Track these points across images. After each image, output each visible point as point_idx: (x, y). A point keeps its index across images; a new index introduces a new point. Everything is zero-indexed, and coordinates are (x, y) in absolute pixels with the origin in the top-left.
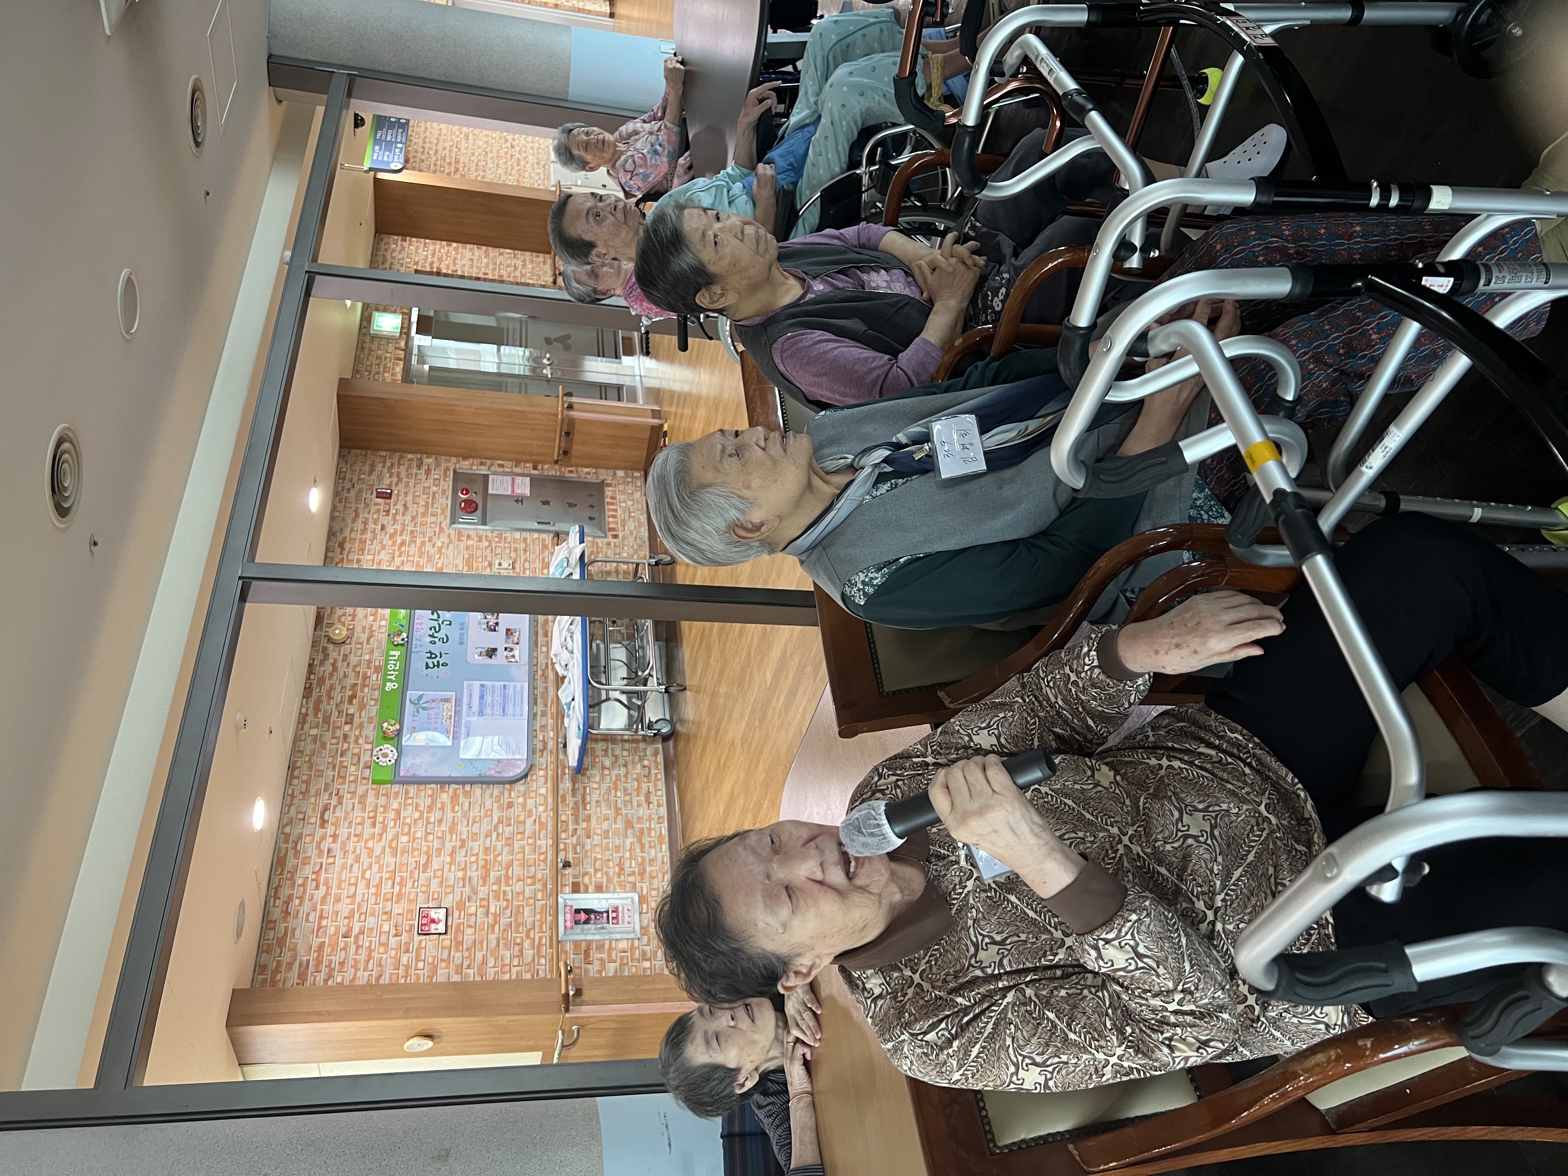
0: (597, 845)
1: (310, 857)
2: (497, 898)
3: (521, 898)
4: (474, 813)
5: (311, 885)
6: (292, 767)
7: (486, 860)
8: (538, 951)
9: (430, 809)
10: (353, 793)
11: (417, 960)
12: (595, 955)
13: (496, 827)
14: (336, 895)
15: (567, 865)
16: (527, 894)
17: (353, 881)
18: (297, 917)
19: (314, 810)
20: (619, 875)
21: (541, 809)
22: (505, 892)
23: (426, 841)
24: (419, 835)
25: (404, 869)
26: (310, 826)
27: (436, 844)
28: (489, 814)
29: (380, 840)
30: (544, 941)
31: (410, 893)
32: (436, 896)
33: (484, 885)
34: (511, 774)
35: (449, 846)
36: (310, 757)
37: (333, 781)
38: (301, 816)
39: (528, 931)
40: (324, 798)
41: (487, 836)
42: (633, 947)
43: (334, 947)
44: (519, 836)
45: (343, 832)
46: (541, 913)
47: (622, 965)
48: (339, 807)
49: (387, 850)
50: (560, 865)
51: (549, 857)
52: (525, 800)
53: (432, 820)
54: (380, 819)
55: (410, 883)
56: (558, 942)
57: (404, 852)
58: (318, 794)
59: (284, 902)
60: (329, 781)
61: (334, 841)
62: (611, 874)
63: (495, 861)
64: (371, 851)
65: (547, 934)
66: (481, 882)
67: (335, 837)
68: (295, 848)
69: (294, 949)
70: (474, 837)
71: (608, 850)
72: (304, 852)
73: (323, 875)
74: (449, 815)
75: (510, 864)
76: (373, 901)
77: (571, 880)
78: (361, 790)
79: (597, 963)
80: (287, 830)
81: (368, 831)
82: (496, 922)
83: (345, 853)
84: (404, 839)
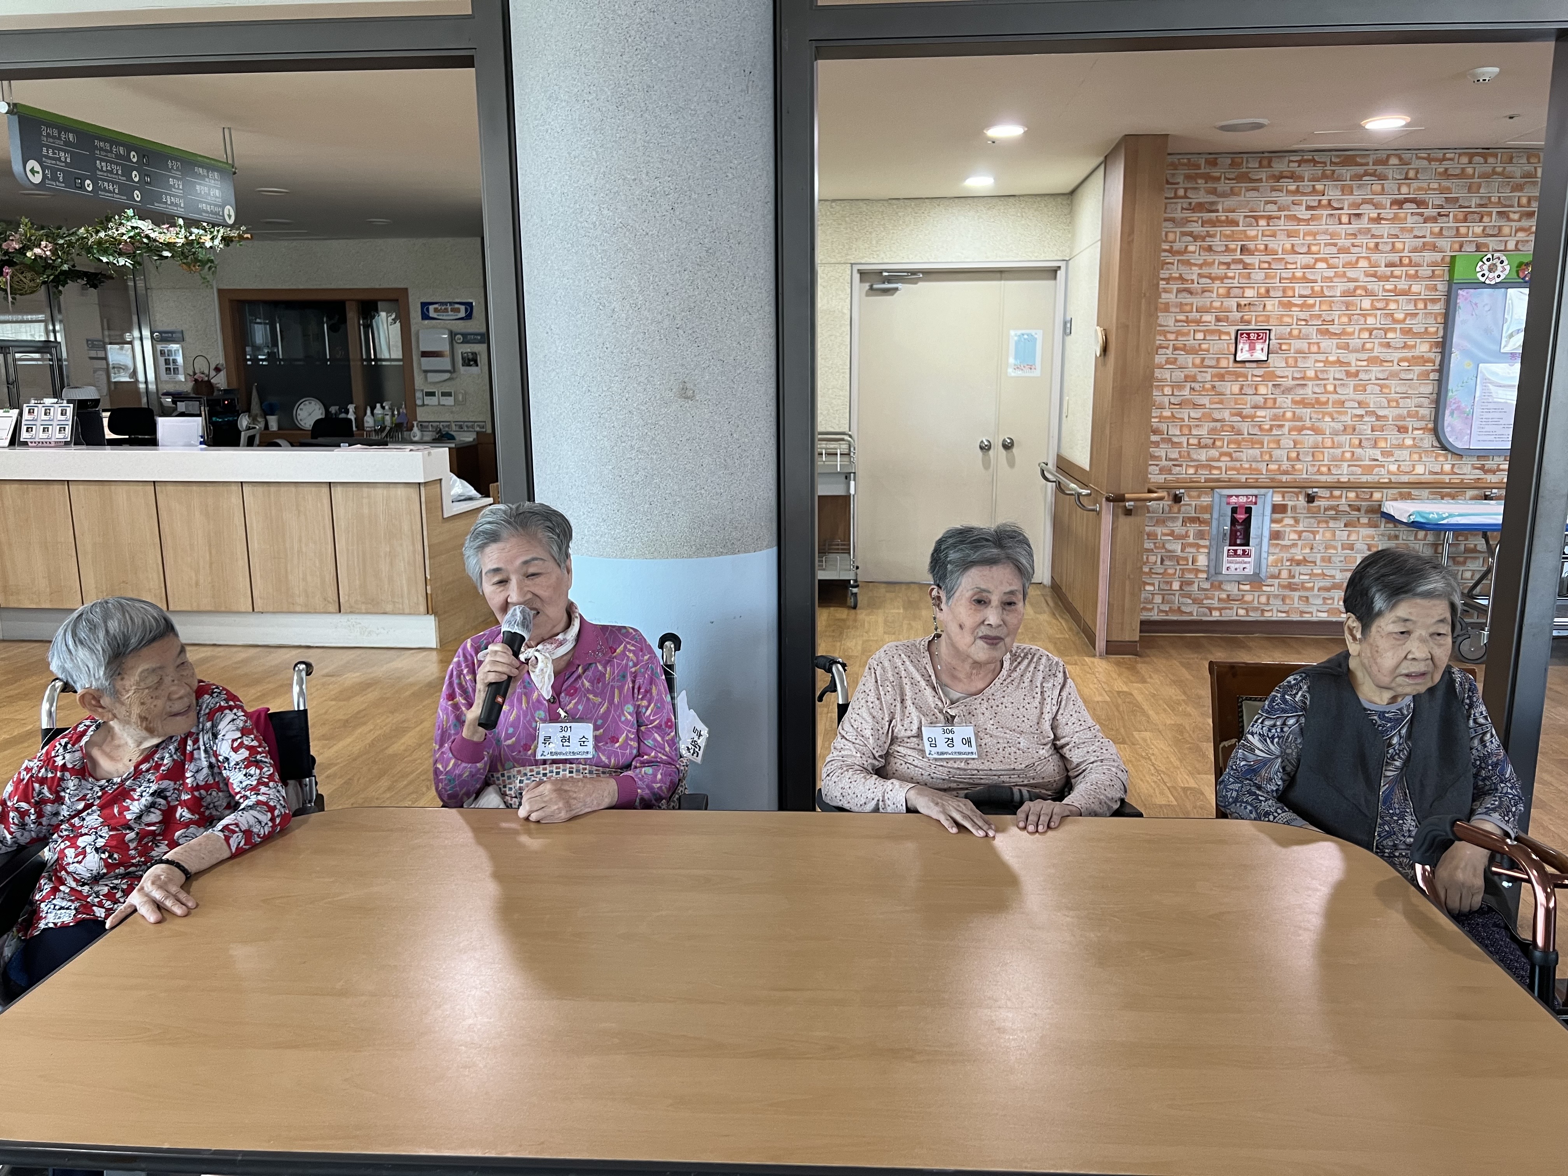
0: (1334, 535)
1: (1351, 193)
2: (1275, 418)
3: (1272, 445)
4: (1396, 386)
5: (1312, 200)
6: (1486, 152)
7: (1327, 402)
8: (1204, 467)
9: (1407, 332)
10: (1440, 234)
11: (1205, 332)
12: (1192, 529)
13: (1373, 413)
14: (1298, 231)
15: (1311, 499)
16: (1277, 453)
17: (1314, 249)
18: (1273, 189)
19: (1420, 189)
20: (1291, 560)
21: (1393, 468)
22: (1281, 426)
23: (1361, 330)
24: (1370, 320)
25: (1324, 307)
26: (1396, 187)
27: (1355, 342)
28: (1392, 403)
29: (1367, 275)
30: (1215, 472)
31: (1292, 316)
32: (1284, 347)
33: (1294, 402)
34: (1447, 430)
35: (1352, 358)
36: (1501, 174)
37: (1461, 207)
38: (1412, 174)
39: (1229, 455)
40: (1436, 199)
41: (1359, 403)
42: (1198, 571)
43: (1232, 238)
44: (1357, 442)
45: (1384, 229)
46: (1250, 468)
47: (1178, 559)
48: (1421, 219)
49: (1352, 285)
50: (1310, 491)
51: (1323, 478)
52: (1408, 447)
53: (1390, 335)
54: (1397, 271)
55: (1302, 315)
56: (1212, 489)
57: (1348, 305)
58: (1442, 190)
59: (1293, 172)
60: (1461, 202)
61: (1372, 220)
62: (1293, 550)
63: (1324, 414)
64: (1353, 265)
65: (1224, 476)
66: (1298, 398)
67: (1378, 219)
68: (1366, 174)
69: (1233, 193)
70: (1361, 388)
71: (1326, 548)
72: (1360, 186)
73: (1325, 213)
74: (1396, 356)
75: (1317, 431)
76: (1284, 275)
77: (1290, 503)
78: (1442, 243)
79: (1183, 531)
80: (1394, 161)
81: (1381, 259)
82: (1244, 417)
83: (1355, 235)
84: (1366, 303)
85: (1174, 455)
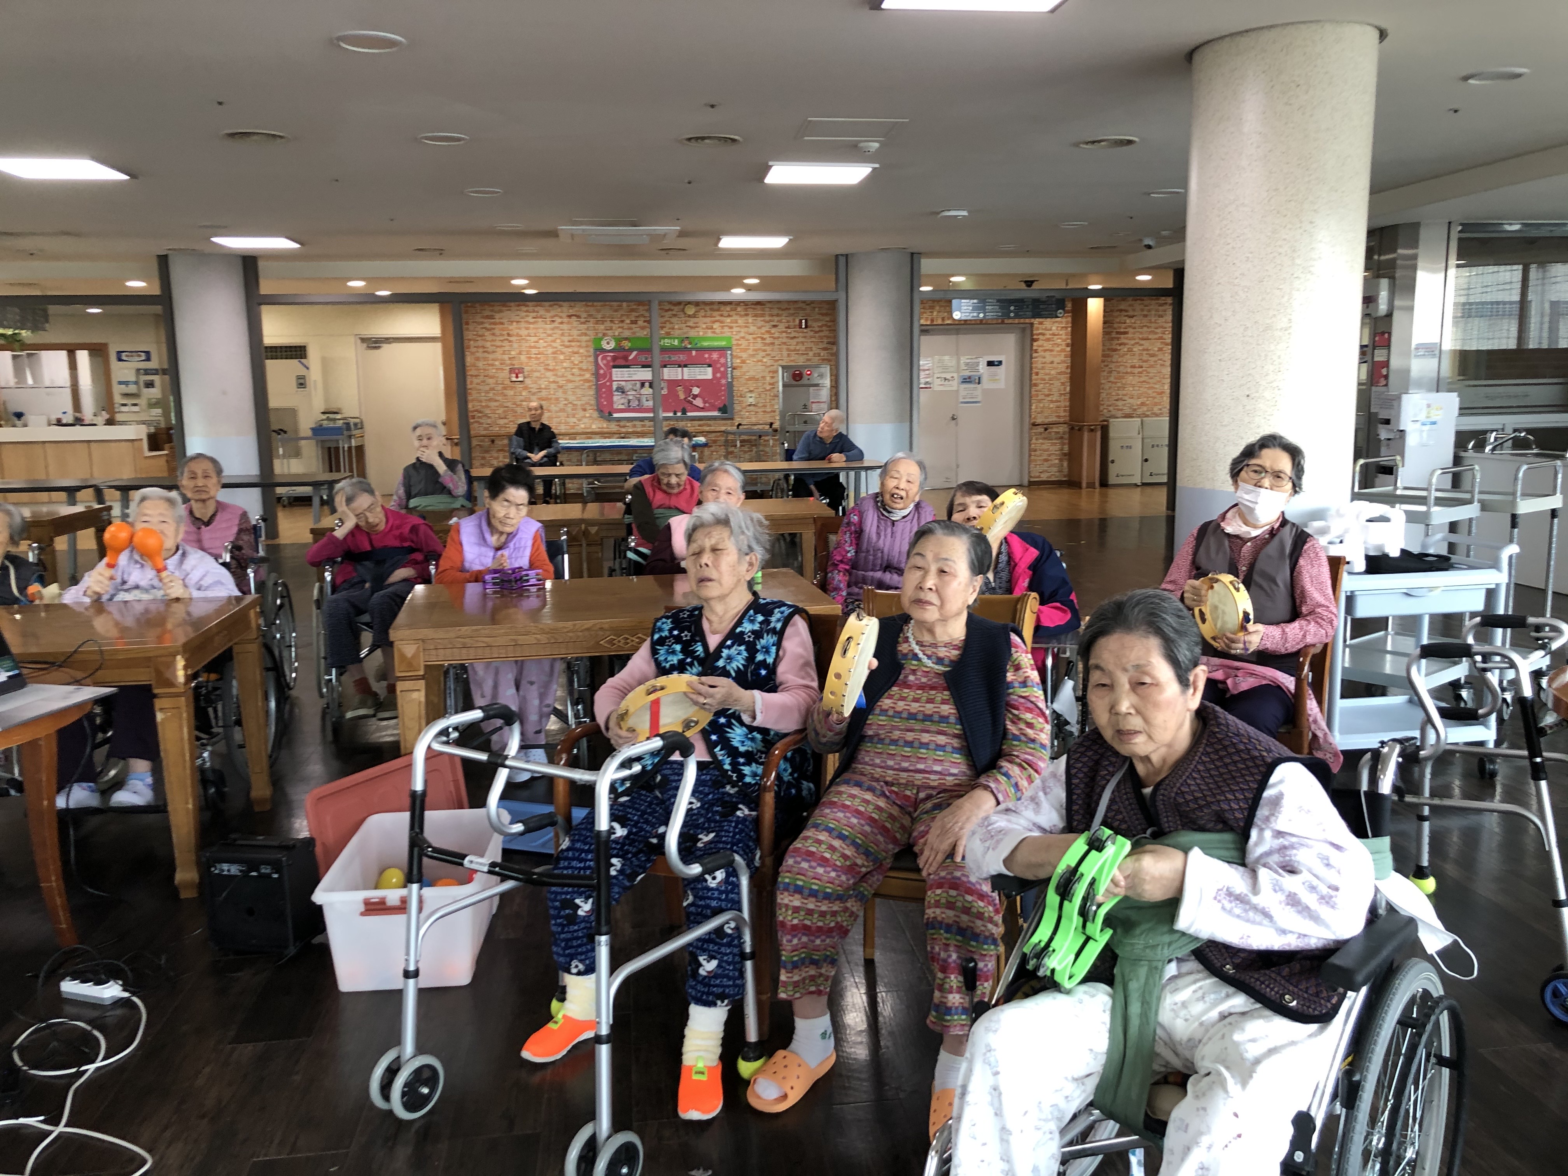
1: (550, 312)
4: (579, 392)
5: (534, 314)
6: (602, 295)
9: (581, 369)
10: (587, 329)
13: (571, 403)
14: (530, 327)
17: (537, 334)
18: (517, 311)
19: (577, 311)
21: (583, 426)
23: (562, 368)
24: (565, 364)
25: (545, 359)
26: (567, 310)
27: (560, 374)
28: (579, 399)
29: (561, 345)
31: (532, 362)
32: (531, 375)
35: (559, 379)
37: (595, 318)
38: (573, 304)
40: (584, 315)
41: (565, 399)
43: (503, 330)
45: (565, 326)
48: (579, 323)
49: (555, 350)
52: (588, 417)
53: (574, 370)
54: (573, 344)
55: (537, 362)
57: (555, 358)
58: (586, 312)
60: (595, 316)
61: (559, 323)
64: (554, 341)
67: (562, 323)
69: (501, 311)
70: (565, 392)
73: (540, 320)
74: (577, 379)
76: (526, 345)
78: (589, 333)
81: (566, 339)
82: (518, 406)
83: (553, 329)
84: (562, 357)
85: (489, 421)
